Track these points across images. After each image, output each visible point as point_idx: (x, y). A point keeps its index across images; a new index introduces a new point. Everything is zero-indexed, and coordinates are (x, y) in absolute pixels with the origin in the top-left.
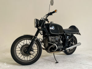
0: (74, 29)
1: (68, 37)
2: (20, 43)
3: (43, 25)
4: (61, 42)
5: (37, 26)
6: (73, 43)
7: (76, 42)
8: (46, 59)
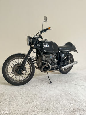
0: (70, 46)
1: (63, 55)
2: (12, 62)
3: (36, 43)
4: (56, 60)
5: (30, 44)
6: (70, 61)
7: (72, 60)
8: (40, 78)
